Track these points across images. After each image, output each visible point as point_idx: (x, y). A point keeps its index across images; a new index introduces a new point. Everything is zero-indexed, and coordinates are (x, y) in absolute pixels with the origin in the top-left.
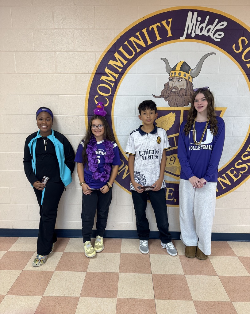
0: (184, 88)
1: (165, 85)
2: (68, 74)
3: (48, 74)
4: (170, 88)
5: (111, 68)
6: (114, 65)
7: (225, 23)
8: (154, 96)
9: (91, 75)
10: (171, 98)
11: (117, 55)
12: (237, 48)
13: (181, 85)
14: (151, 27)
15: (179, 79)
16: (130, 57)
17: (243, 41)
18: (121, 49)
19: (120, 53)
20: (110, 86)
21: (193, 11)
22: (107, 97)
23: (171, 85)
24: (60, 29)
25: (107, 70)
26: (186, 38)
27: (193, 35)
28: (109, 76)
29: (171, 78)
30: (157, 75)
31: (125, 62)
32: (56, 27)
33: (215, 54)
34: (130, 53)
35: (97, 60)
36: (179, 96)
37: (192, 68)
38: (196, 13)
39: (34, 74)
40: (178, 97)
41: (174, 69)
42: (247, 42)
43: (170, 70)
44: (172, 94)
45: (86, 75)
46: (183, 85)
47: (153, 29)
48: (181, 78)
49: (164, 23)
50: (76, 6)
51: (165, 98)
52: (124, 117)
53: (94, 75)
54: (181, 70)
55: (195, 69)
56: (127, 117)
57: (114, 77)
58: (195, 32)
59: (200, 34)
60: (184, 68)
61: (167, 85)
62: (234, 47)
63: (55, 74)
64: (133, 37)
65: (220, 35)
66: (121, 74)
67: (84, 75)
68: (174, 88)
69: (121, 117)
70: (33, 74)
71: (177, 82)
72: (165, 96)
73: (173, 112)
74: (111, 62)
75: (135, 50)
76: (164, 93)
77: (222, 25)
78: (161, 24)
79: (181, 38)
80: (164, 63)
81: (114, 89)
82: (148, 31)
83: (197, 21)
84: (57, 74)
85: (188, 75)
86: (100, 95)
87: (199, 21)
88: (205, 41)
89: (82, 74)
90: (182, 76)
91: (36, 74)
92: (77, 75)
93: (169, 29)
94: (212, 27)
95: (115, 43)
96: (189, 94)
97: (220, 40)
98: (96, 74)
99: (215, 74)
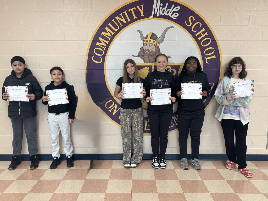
0: (154, 50)
1: (140, 49)
2: (74, 41)
3: (59, 41)
4: (144, 51)
5: (103, 37)
6: (105, 35)
7: (179, 8)
8: (134, 56)
9: (89, 42)
10: (145, 57)
11: (107, 29)
12: (188, 23)
13: (152, 48)
14: (129, 10)
15: (150, 44)
16: (116, 30)
17: (192, 19)
18: (110, 25)
19: (109, 27)
20: (103, 49)
22: (101, 57)
23: (144, 49)
24: (68, 11)
25: (100, 39)
26: (153, 17)
27: (158, 15)
28: (102, 43)
29: (144, 44)
30: (135, 42)
31: (113, 33)
32: (65, 10)
33: (173, 27)
34: (116, 27)
35: (93, 32)
36: (151, 56)
37: (158, 37)
38: (159, 1)
40: (149, 56)
41: (146, 37)
42: (194, 19)
43: (144, 38)
44: (146, 54)
45: (86, 41)
46: (153, 49)
47: (131, 11)
49: (138, 7)
51: (141, 58)
52: (113, 70)
53: (91, 42)
54: (151, 38)
56: (115, 70)
57: (106, 43)
58: (159, 13)
59: (163, 14)
60: (153, 37)
61: (142, 49)
62: (186, 22)
63: (64, 41)
64: (117, 17)
65: (176, 15)
66: (110, 41)
68: (147, 50)
69: (111, 70)
70: (49, 41)
71: (148, 46)
72: (141, 56)
73: (147, 66)
74: (103, 33)
76: (140, 54)
77: (177, 9)
78: (136, 8)
79: (150, 17)
80: (139, 34)
81: (106, 51)
82: (127, 12)
83: (160, 6)
84: (66, 41)
85: (156, 42)
86: (96, 55)
87: (161, 6)
88: (166, 19)
89: (83, 41)
90: (152, 42)
91: (51, 41)
92: (80, 41)
93: (141, 11)
94: (170, 10)
96: (157, 54)
97: (176, 18)
98: (93, 41)
99: (174, 41)
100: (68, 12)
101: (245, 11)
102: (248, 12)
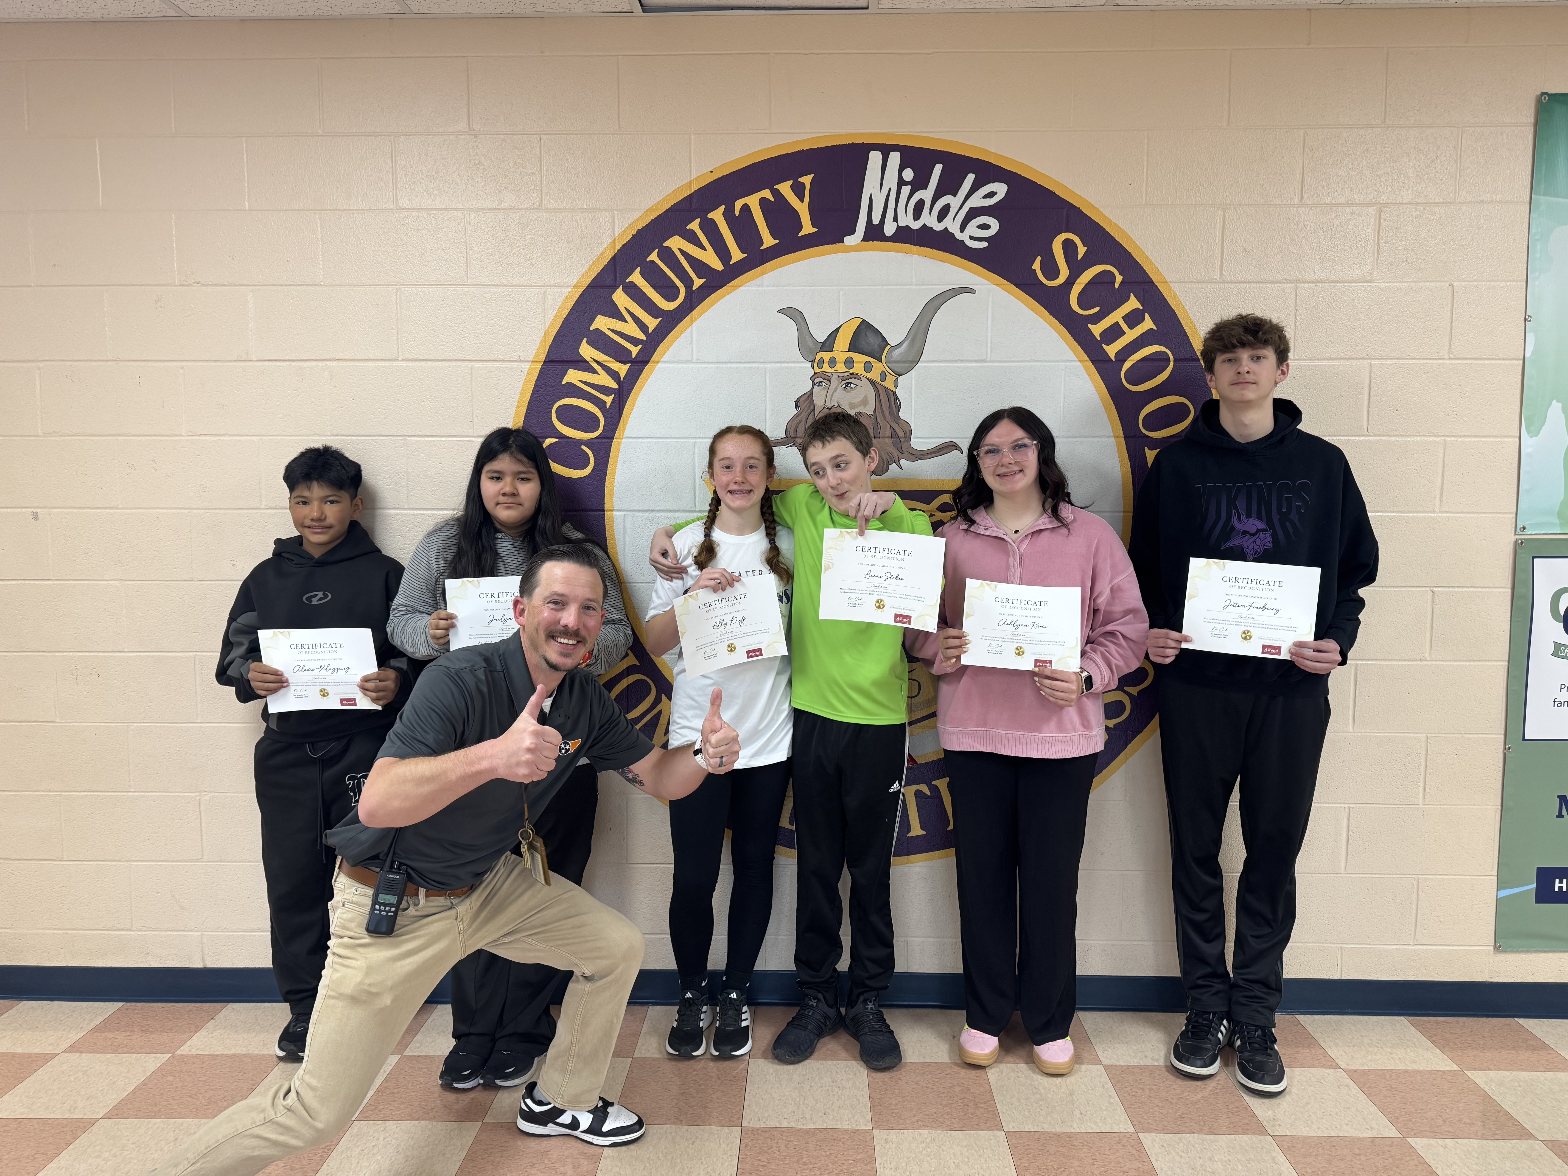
0: (869, 410)
1: (797, 402)
2: (446, 364)
3: (370, 364)
4: (817, 412)
5: (600, 341)
6: (613, 331)
7: (1001, 189)
9: (527, 365)
11: (620, 298)
12: (1051, 270)
13: (857, 400)
14: (739, 204)
15: (848, 381)
16: (669, 306)
17: (1068, 246)
18: (636, 277)
19: (633, 292)
20: (600, 404)
21: (885, 150)
22: (588, 443)
23: (819, 401)
24: (418, 210)
25: (587, 351)
26: (865, 239)
27: (890, 229)
28: (594, 372)
29: (819, 379)
30: (769, 366)
31: (652, 323)
32: (405, 203)
33: (971, 291)
34: (670, 293)
35: (551, 315)
37: (893, 341)
38: (895, 158)
39: (319, 363)
41: (828, 344)
42: (1082, 250)
43: (815, 349)
45: (509, 365)
46: (865, 402)
47: (746, 208)
48: (856, 376)
49: (785, 188)
50: (476, 136)
51: (803, 448)
52: (653, 514)
53: (539, 366)
54: (854, 347)
55: (905, 345)
57: (614, 375)
58: (895, 219)
59: (916, 225)
60: (863, 343)
61: (805, 402)
62: (1037, 265)
63: (395, 364)
64: (677, 238)
65: (985, 227)
66: (639, 364)
67: (504, 365)
68: (831, 411)
70: (314, 363)
71: (840, 390)
72: (799, 441)
74: (602, 323)
75: (688, 283)
76: (796, 431)
77: (991, 195)
78: (777, 193)
79: (849, 240)
80: (790, 328)
82: (728, 215)
83: (901, 182)
84: (404, 364)
85: (878, 367)
86: (562, 437)
87: (906, 183)
88: (932, 248)
89: (496, 364)
90: (858, 368)
91: (324, 363)
92: (476, 365)
93: (802, 209)
94: (954, 201)
95: (614, 259)
96: (888, 433)
97: (985, 244)
98: (549, 361)
99: (976, 361)
100: (415, 213)
101: (1354, 204)
102: (1372, 210)
